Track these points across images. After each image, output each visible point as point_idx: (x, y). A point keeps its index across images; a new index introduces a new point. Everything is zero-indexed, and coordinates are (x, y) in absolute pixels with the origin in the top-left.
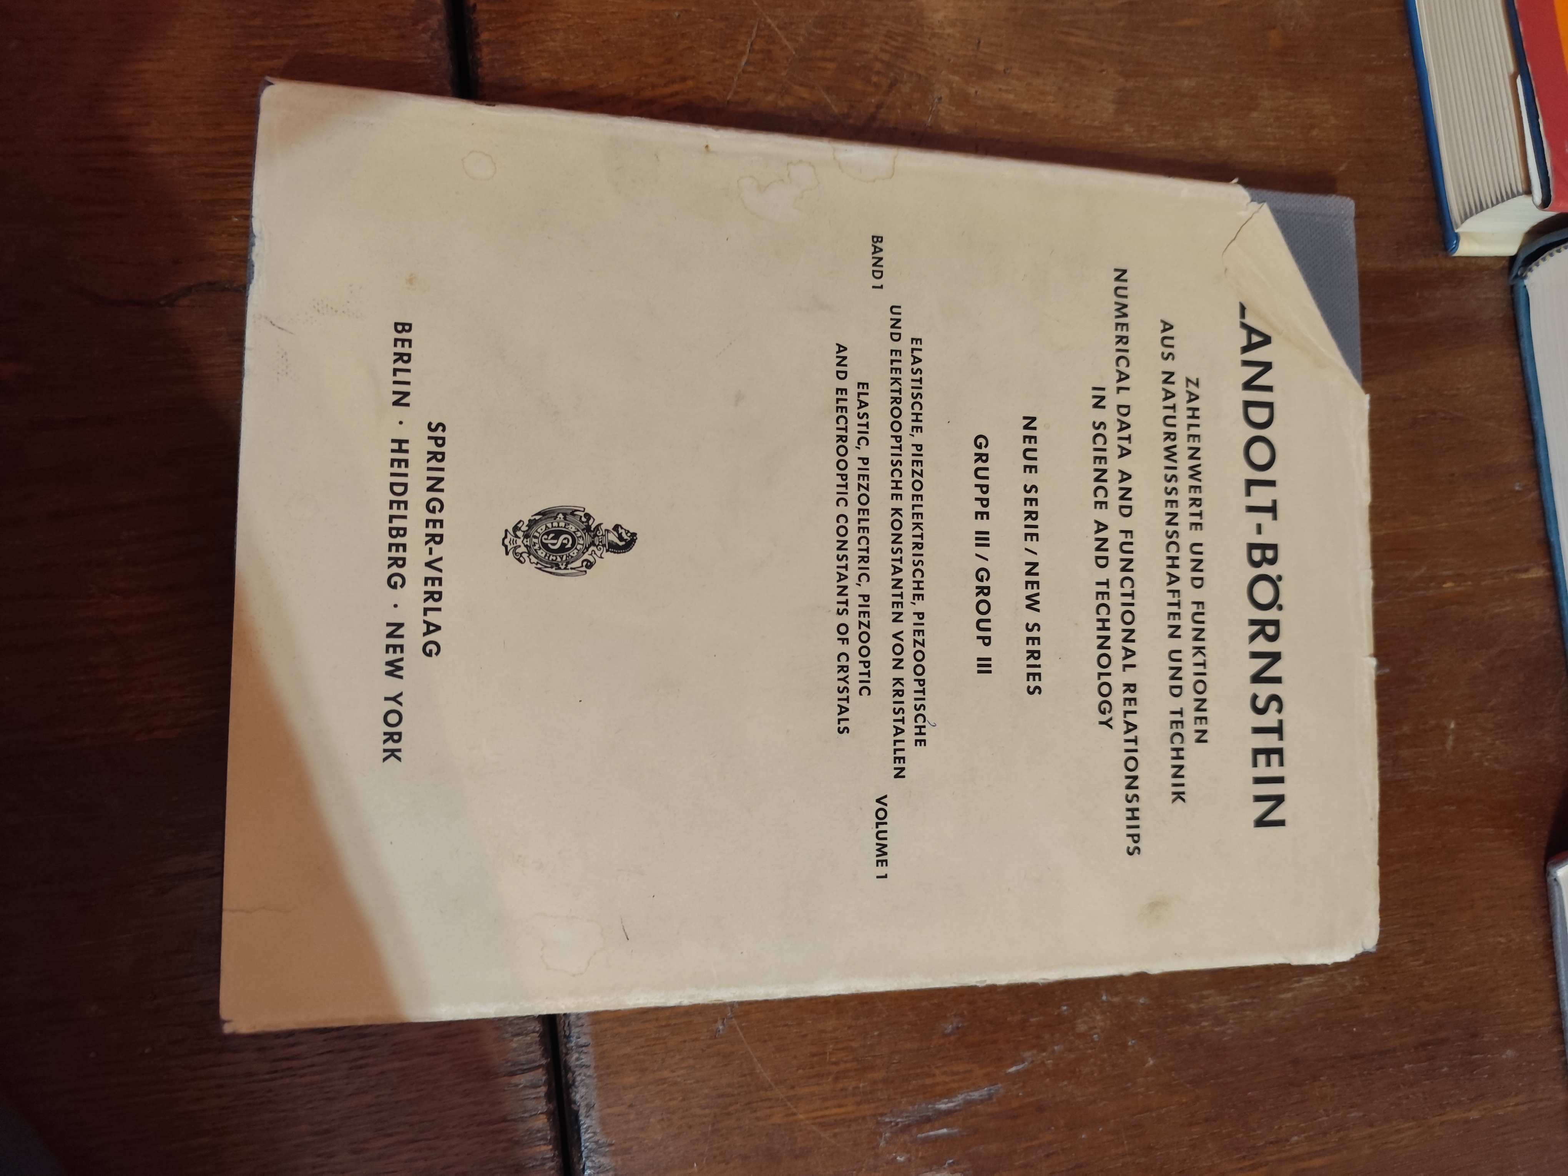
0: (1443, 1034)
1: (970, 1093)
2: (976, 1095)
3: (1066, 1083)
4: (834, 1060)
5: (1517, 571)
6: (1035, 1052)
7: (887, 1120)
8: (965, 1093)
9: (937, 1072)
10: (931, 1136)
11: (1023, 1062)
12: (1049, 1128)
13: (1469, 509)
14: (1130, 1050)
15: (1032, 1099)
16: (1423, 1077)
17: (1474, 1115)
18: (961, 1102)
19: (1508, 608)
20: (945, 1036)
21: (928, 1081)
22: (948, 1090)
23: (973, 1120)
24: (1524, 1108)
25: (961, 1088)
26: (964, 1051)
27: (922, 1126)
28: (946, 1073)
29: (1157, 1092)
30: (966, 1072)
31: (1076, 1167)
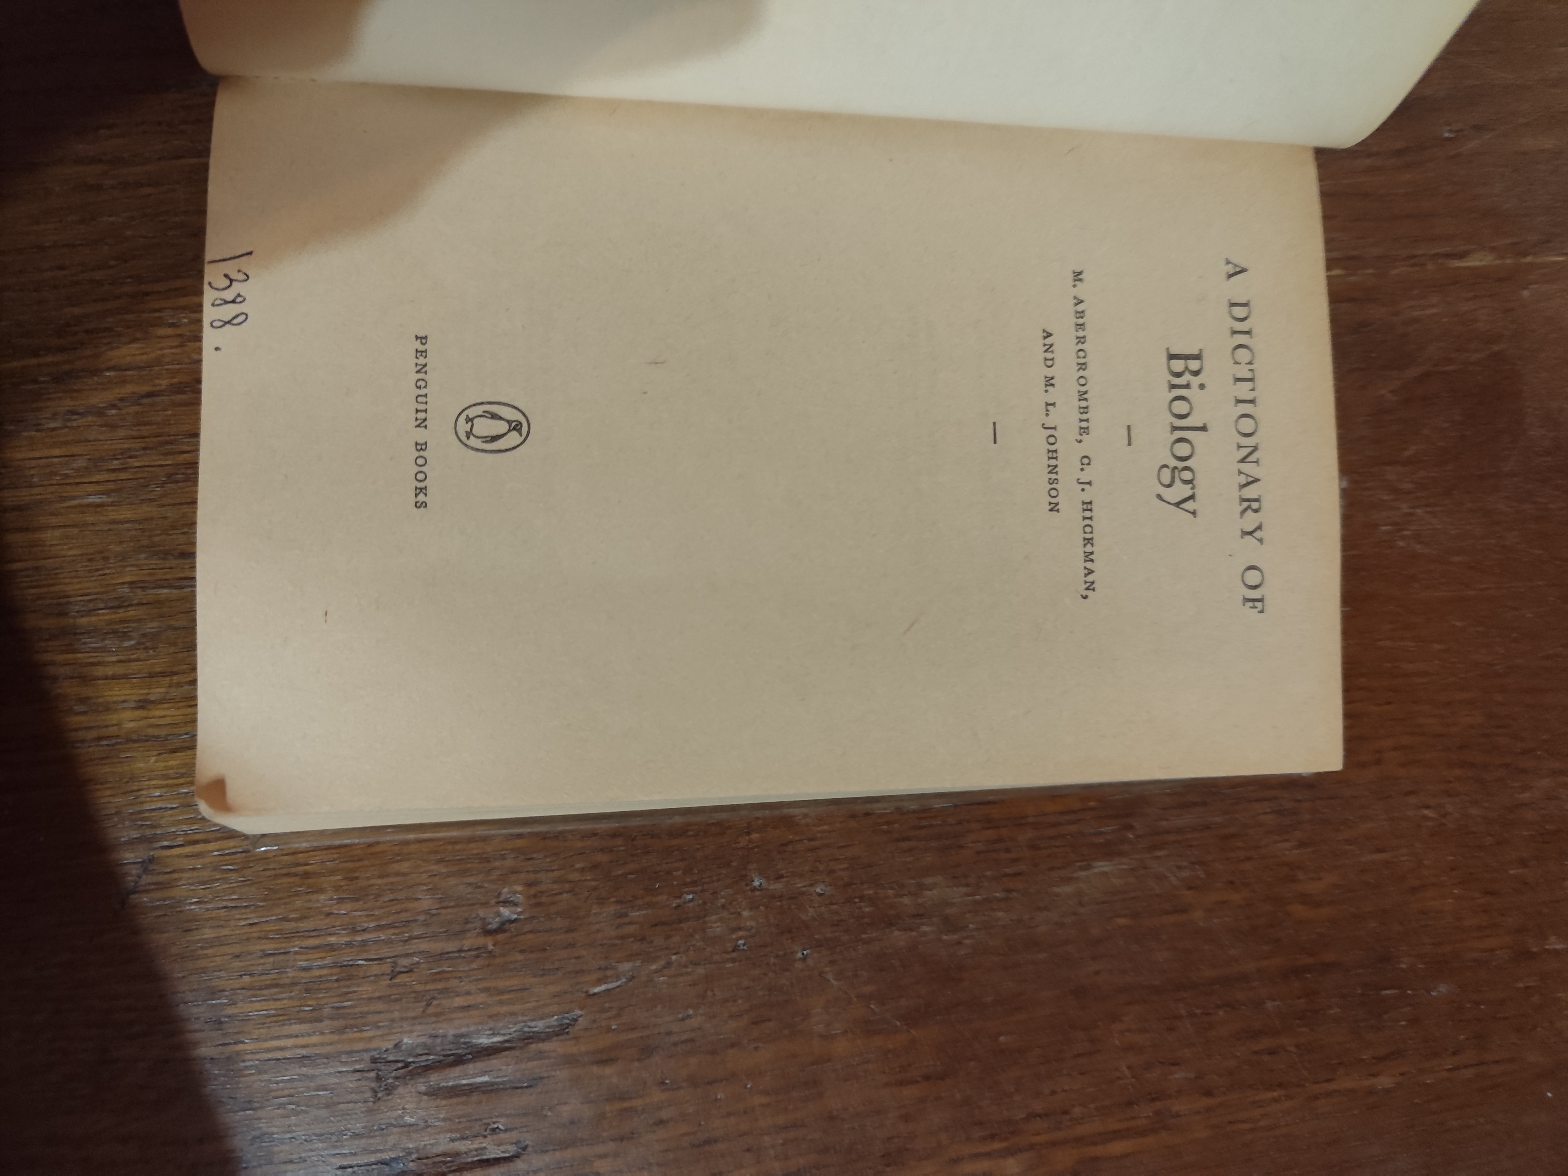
0: (1329, 957)
1: (529, 1024)
2: (540, 1025)
4: (300, 964)
5: (1449, 256)
6: (638, 963)
7: (391, 1058)
8: (520, 1022)
9: (472, 987)
10: (465, 1085)
11: (618, 978)
12: (661, 1083)
14: (799, 965)
15: (632, 1035)
16: (1298, 1021)
17: (1385, 1081)
18: (515, 1035)
19: (1434, 311)
20: (487, 932)
21: (459, 1001)
22: (490, 1017)
23: (530, 1064)
24: (1468, 1073)
25: (512, 1014)
26: (520, 957)
27: (447, 1071)
28: (486, 990)
29: (845, 1032)
30: (522, 990)
31: (708, 1142)
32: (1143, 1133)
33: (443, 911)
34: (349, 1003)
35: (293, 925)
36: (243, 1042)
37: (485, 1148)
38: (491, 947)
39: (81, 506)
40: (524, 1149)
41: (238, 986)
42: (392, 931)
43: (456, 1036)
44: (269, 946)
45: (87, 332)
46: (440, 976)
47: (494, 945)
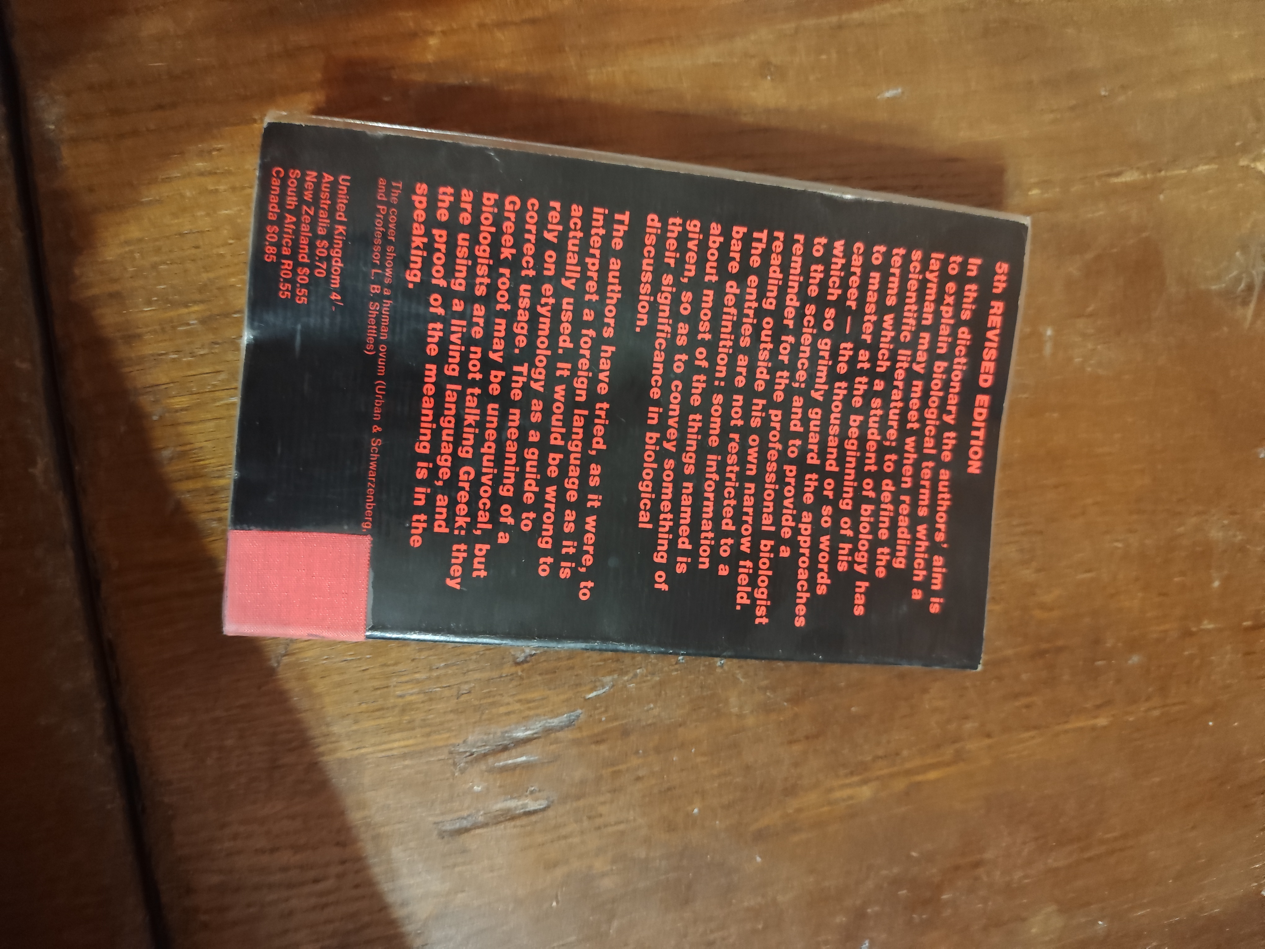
0: (1060, 643)
1: (549, 721)
2: (555, 722)
3: (652, 706)
4: (398, 693)
5: (1109, 175)
6: (616, 676)
7: (461, 750)
8: (543, 720)
9: (510, 700)
10: (510, 764)
11: (603, 687)
12: (637, 752)
13: (1051, 116)
14: (719, 670)
15: (616, 724)
16: (1043, 686)
17: (1102, 721)
18: (540, 729)
19: (1101, 213)
20: (517, 664)
21: (502, 710)
22: (524, 718)
23: (553, 747)
24: (1156, 713)
25: (537, 715)
26: (539, 678)
27: (499, 755)
28: (520, 701)
29: (752, 712)
30: (543, 699)
31: (669, 789)
32: (948, 764)
33: (488, 652)
34: (432, 716)
35: (391, 668)
36: (364, 747)
37: (527, 804)
38: (520, 673)
39: (227, 404)
40: (553, 802)
41: (359, 711)
42: (455, 667)
43: (502, 733)
44: (376, 684)
45: (219, 289)
46: (489, 695)
47: (522, 671)
